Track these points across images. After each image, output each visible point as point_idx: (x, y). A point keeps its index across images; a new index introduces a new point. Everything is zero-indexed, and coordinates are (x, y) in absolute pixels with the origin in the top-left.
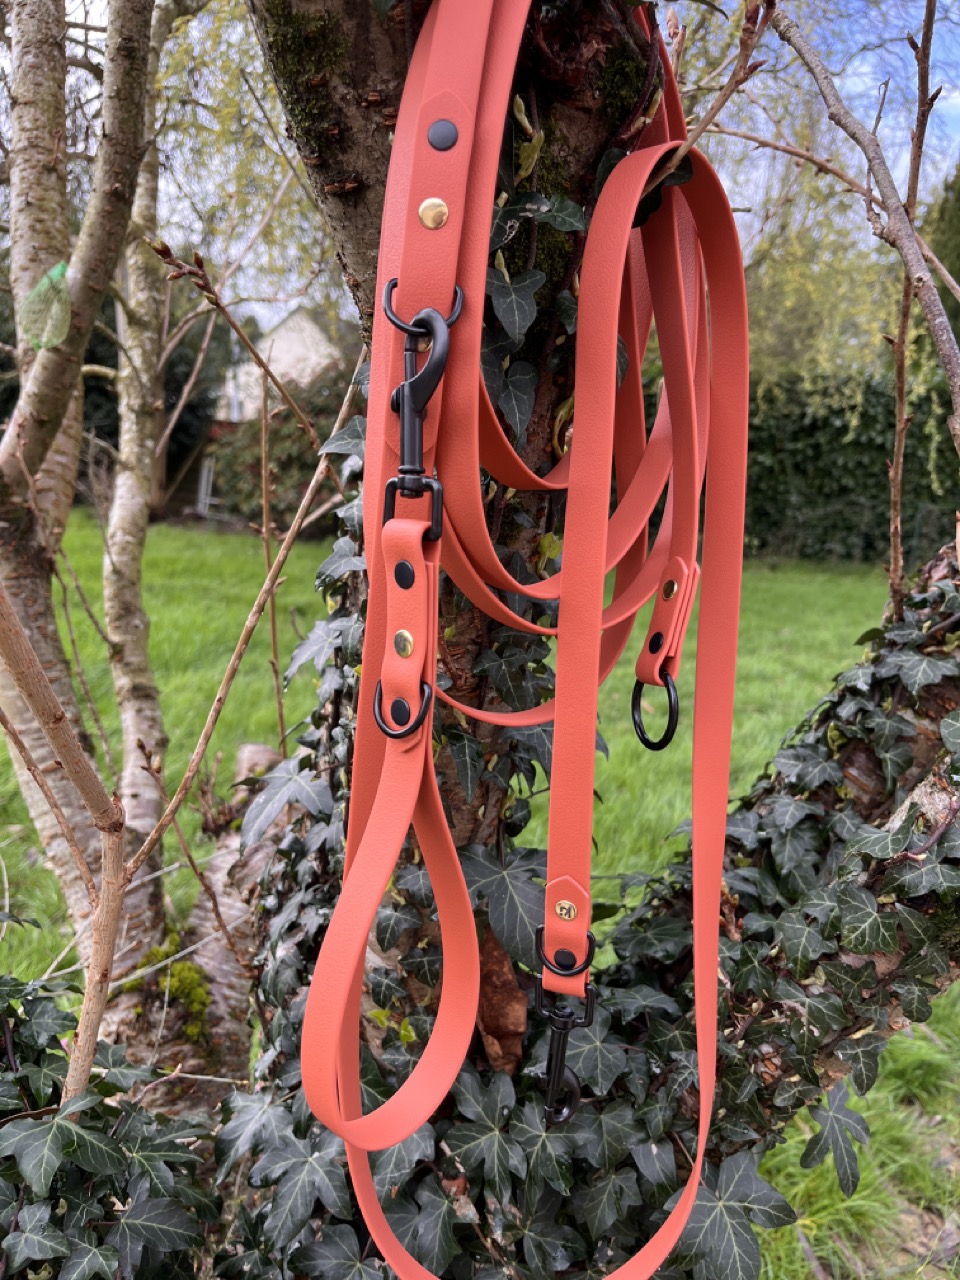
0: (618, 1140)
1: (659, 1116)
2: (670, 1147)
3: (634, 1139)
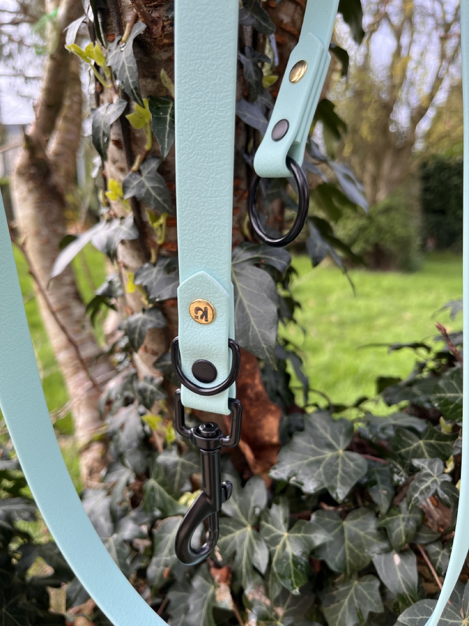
0: (361, 547)
1: (401, 526)
2: (413, 559)
3: (376, 549)
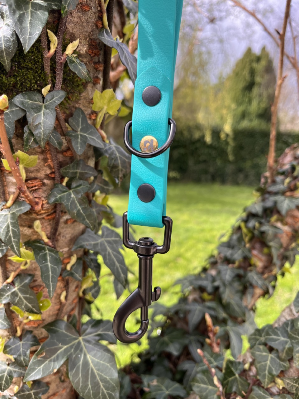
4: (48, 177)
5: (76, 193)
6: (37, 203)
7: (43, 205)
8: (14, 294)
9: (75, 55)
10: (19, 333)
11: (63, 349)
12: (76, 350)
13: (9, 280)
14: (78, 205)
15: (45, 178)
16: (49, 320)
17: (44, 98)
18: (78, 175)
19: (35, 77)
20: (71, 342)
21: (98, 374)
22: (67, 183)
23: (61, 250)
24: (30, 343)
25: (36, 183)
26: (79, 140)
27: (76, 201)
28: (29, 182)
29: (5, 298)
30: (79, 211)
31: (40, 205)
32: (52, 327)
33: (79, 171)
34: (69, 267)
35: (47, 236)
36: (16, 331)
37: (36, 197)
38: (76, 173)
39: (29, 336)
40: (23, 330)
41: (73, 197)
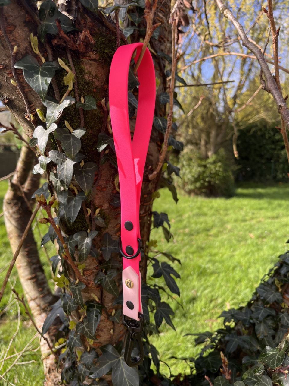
4: (95, 268)
5: (110, 277)
6: (89, 284)
7: (92, 285)
8: (83, 329)
9: (99, 215)
10: (88, 349)
11: (109, 363)
12: (117, 365)
13: (81, 320)
14: (110, 284)
15: (93, 269)
16: (105, 343)
17: (87, 233)
18: (110, 267)
19: (82, 225)
20: (114, 360)
21: (128, 381)
22: (105, 271)
23: (107, 305)
24: (94, 356)
25: (88, 272)
26: (107, 252)
27: (109, 282)
28: (85, 272)
29: (79, 330)
30: (110, 287)
31: (91, 285)
32: (105, 349)
33: (111, 264)
34: (113, 314)
35: (98, 298)
36: (87, 348)
37: (88, 280)
38: (110, 266)
39: (93, 352)
40: (90, 348)
41: (107, 280)
